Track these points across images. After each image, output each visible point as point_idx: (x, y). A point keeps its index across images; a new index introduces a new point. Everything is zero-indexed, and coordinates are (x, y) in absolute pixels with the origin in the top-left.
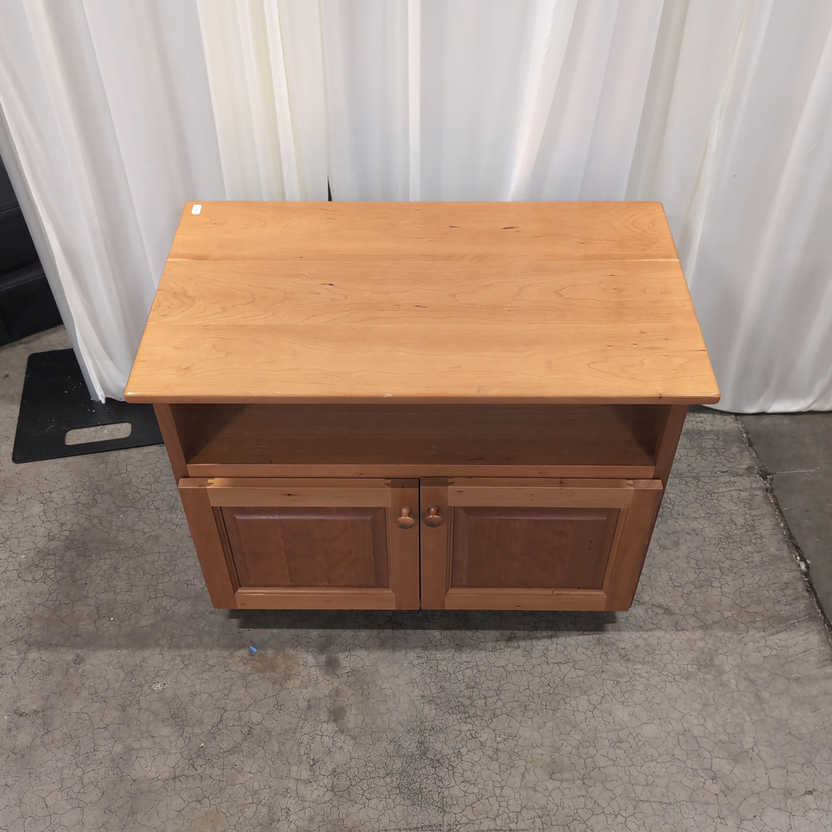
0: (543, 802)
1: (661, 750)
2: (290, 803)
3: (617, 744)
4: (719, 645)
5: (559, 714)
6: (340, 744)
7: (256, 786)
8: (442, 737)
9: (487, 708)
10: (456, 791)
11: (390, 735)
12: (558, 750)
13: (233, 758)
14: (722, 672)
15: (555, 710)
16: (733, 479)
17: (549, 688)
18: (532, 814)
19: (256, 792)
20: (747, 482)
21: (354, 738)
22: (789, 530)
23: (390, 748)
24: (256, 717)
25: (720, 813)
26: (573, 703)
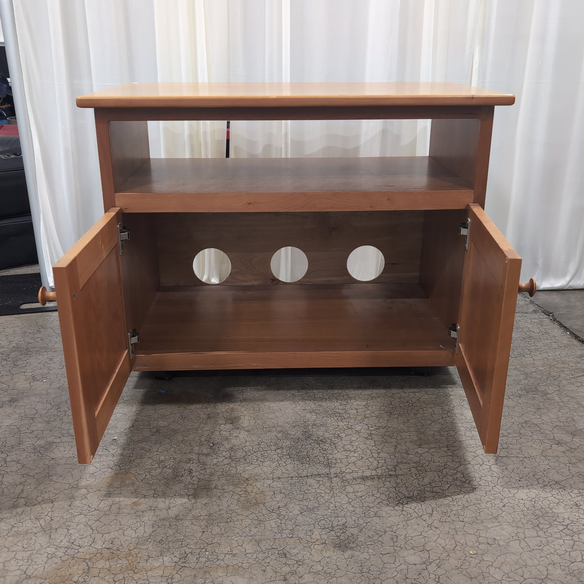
0: (417, 459)
1: (509, 431)
2: (193, 466)
3: (472, 429)
4: (540, 382)
5: (419, 415)
6: (236, 435)
7: (162, 458)
8: (323, 429)
9: (359, 414)
10: (339, 455)
11: (279, 429)
12: (423, 433)
13: (143, 445)
14: (545, 394)
15: (416, 414)
16: (525, 315)
17: (408, 404)
18: (408, 466)
19: (162, 461)
20: (536, 316)
21: (248, 431)
22: (574, 334)
23: (280, 435)
24: (162, 423)
25: (570, 461)
26: (430, 410)
